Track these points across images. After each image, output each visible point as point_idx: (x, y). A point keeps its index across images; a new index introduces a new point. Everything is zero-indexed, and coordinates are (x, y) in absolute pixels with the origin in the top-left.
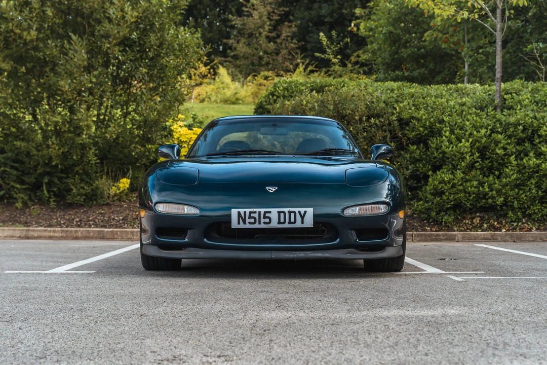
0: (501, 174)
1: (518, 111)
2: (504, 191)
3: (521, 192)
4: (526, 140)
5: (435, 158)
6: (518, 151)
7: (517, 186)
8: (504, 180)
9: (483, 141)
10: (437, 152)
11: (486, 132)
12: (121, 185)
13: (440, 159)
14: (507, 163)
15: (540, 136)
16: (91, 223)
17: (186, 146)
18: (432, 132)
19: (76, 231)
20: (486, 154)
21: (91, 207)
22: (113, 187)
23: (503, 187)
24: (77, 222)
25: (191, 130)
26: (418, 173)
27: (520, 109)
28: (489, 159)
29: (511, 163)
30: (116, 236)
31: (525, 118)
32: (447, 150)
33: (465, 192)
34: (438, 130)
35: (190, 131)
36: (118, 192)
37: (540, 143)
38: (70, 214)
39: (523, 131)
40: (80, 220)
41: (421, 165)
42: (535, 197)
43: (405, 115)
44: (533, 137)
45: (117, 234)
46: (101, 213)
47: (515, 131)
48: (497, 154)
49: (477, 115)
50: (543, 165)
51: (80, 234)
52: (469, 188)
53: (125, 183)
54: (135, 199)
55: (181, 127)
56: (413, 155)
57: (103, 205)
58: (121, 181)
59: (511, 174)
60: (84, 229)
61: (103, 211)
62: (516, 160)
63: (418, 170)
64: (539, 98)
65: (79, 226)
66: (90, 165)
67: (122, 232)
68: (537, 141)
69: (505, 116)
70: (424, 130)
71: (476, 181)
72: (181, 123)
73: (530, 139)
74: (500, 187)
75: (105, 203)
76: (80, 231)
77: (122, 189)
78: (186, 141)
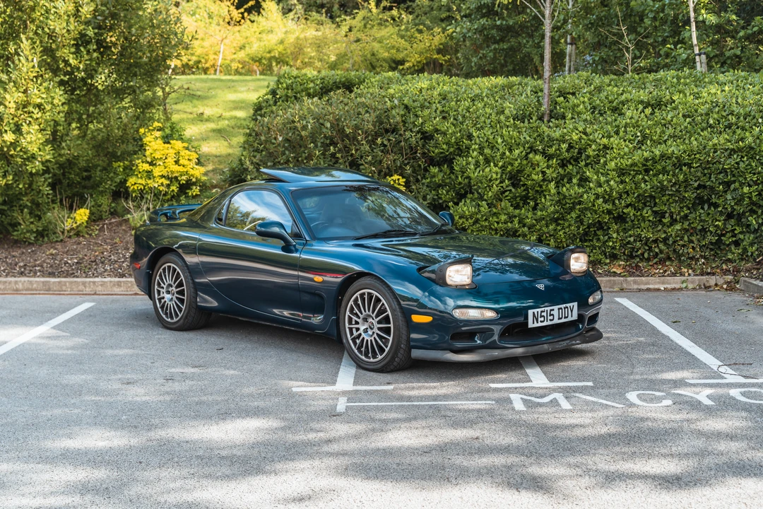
0: (536, 205)
1: (567, 121)
2: (538, 227)
3: (559, 228)
4: (572, 161)
5: (460, 183)
6: (561, 175)
7: (556, 221)
8: (539, 213)
9: (516, 164)
10: (461, 177)
11: (521, 152)
12: (78, 218)
13: (465, 184)
14: (545, 191)
15: (588, 157)
16: (37, 268)
17: (161, 164)
18: (459, 149)
19: (16, 282)
20: (520, 180)
21: (41, 246)
22: (69, 220)
23: (537, 223)
24: (20, 267)
25: (169, 143)
26: (441, 201)
27: (572, 118)
28: (524, 185)
29: (550, 191)
30: (64, 288)
31: (573, 131)
32: (472, 175)
33: (491, 229)
34: (466, 148)
35: (166, 145)
36: (74, 225)
37: (587, 165)
38: (14, 256)
39: (568, 151)
40: (25, 265)
41: (444, 191)
42: (574, 235)
43: (428, 128)
44: (581, 156)
45: (65, 285)
46: (52, 254)
47: (558, 149)
48: (533, 180)
49: (515, 126)
50: (585, 196)
51: (20, 286)
52: (496, 225)
53: (82, 215)
54: (97, 232)
55: (157, 138)
56: (433, 180)
57: (57, 241)
58: (77, 212)
59: (549, 205)
60: (26, 279)
61: (54, 252)
62: (557, 187)
63: (441, 198)
64: (598, 102)
65: (22, 274)
66: (40, 195)
67: (71, 283)
68: (583, 163)
69: (549, 127)
70: (449, 148)
71: (505, 214)
72: (158, 134)
73: (577, 160)
74: (534, 221)
75: (59, 240)
76: (20, 281)
77: (78, 223)
78: (161, 158)
